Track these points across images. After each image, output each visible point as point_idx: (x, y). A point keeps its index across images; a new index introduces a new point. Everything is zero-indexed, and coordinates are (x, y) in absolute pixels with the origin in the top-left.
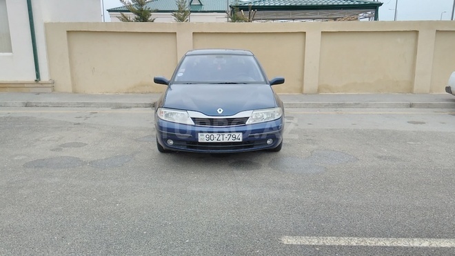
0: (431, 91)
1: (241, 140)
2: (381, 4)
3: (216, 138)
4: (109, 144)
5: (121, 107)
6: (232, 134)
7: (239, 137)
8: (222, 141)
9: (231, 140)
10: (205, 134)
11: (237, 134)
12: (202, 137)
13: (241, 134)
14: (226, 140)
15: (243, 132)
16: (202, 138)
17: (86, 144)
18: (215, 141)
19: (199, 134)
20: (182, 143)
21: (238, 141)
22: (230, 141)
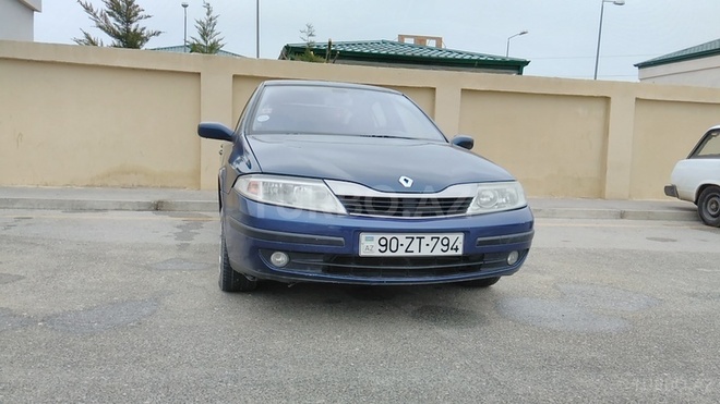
0: (630, 196)
1: (460, 252)
2: (527, 63)
3: (404, 246)
4: (82, 275)
5: (82, 210)
6: (441, 236)
7: (456, 245)
8: (416, 253)
9: (438, 252)
10: (377, 237)
11: (452, 237)
12: (369, 244)
13: (461, 236)
14: (426, 252)
15: (465, 232)
16: (369, 246)
17: (20, 278)
18: (401, 253)
19: (363, 236)
20: (313, 261)
21: (453, 253)
22: (434, 254)
